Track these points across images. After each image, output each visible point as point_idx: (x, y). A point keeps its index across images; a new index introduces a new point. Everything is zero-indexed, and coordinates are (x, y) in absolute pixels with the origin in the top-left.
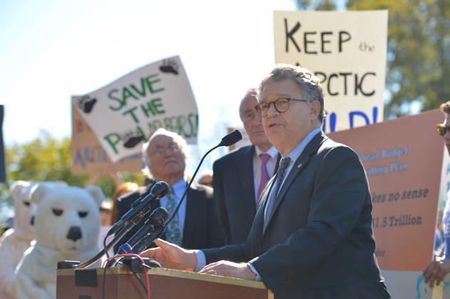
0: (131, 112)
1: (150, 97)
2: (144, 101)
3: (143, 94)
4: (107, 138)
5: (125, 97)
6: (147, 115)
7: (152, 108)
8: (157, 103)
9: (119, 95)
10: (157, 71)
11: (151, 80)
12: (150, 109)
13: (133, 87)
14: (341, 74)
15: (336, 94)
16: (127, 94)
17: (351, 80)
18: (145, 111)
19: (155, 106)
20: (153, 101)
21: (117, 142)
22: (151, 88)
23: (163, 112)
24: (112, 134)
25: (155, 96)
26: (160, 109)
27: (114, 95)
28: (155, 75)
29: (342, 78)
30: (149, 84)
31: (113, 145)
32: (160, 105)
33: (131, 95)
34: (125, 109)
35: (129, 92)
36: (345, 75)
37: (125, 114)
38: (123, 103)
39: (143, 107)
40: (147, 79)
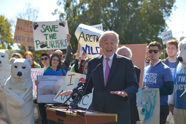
0: (46, 35)
1: (53, 32)
2: (51, 33)
3: (51, 31)
4: (36, 41)
5: (46, 29)
6: (50, 39)
7: (53, 36)
8: (54, 35)
9: (45, 27)
10: (58, 24)
11: (55, 27)
12: (52, 37)
13: (49, 27)
14: (94, 35)
15: (92, 41)
16: (47, 28)
17: (96, 37)
18: (50, 37)
19: (54, 36)
20: (53, 34)
21: (39, 44)
22: (54, 30)
23: (56, 38)
24: (38, 41)
25: (55, 33)
26: (55, 37)
27: (43, 26)
28: (57, 26)
29: (93, 36)
30: (54, 28)
31: (37, 45)
32: (56, 36)
33: (48, 29)
34: (45, 33)
35: (48, 28)
36: (94, 36)
37: (44, 35)
38: (45, 31)
39: (50, 35)
40: (54, 26)
